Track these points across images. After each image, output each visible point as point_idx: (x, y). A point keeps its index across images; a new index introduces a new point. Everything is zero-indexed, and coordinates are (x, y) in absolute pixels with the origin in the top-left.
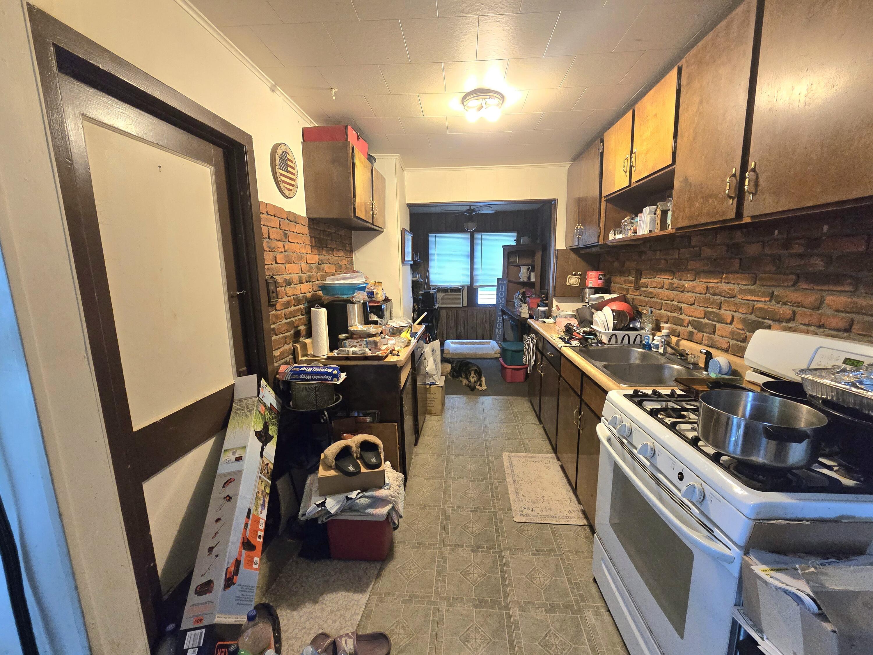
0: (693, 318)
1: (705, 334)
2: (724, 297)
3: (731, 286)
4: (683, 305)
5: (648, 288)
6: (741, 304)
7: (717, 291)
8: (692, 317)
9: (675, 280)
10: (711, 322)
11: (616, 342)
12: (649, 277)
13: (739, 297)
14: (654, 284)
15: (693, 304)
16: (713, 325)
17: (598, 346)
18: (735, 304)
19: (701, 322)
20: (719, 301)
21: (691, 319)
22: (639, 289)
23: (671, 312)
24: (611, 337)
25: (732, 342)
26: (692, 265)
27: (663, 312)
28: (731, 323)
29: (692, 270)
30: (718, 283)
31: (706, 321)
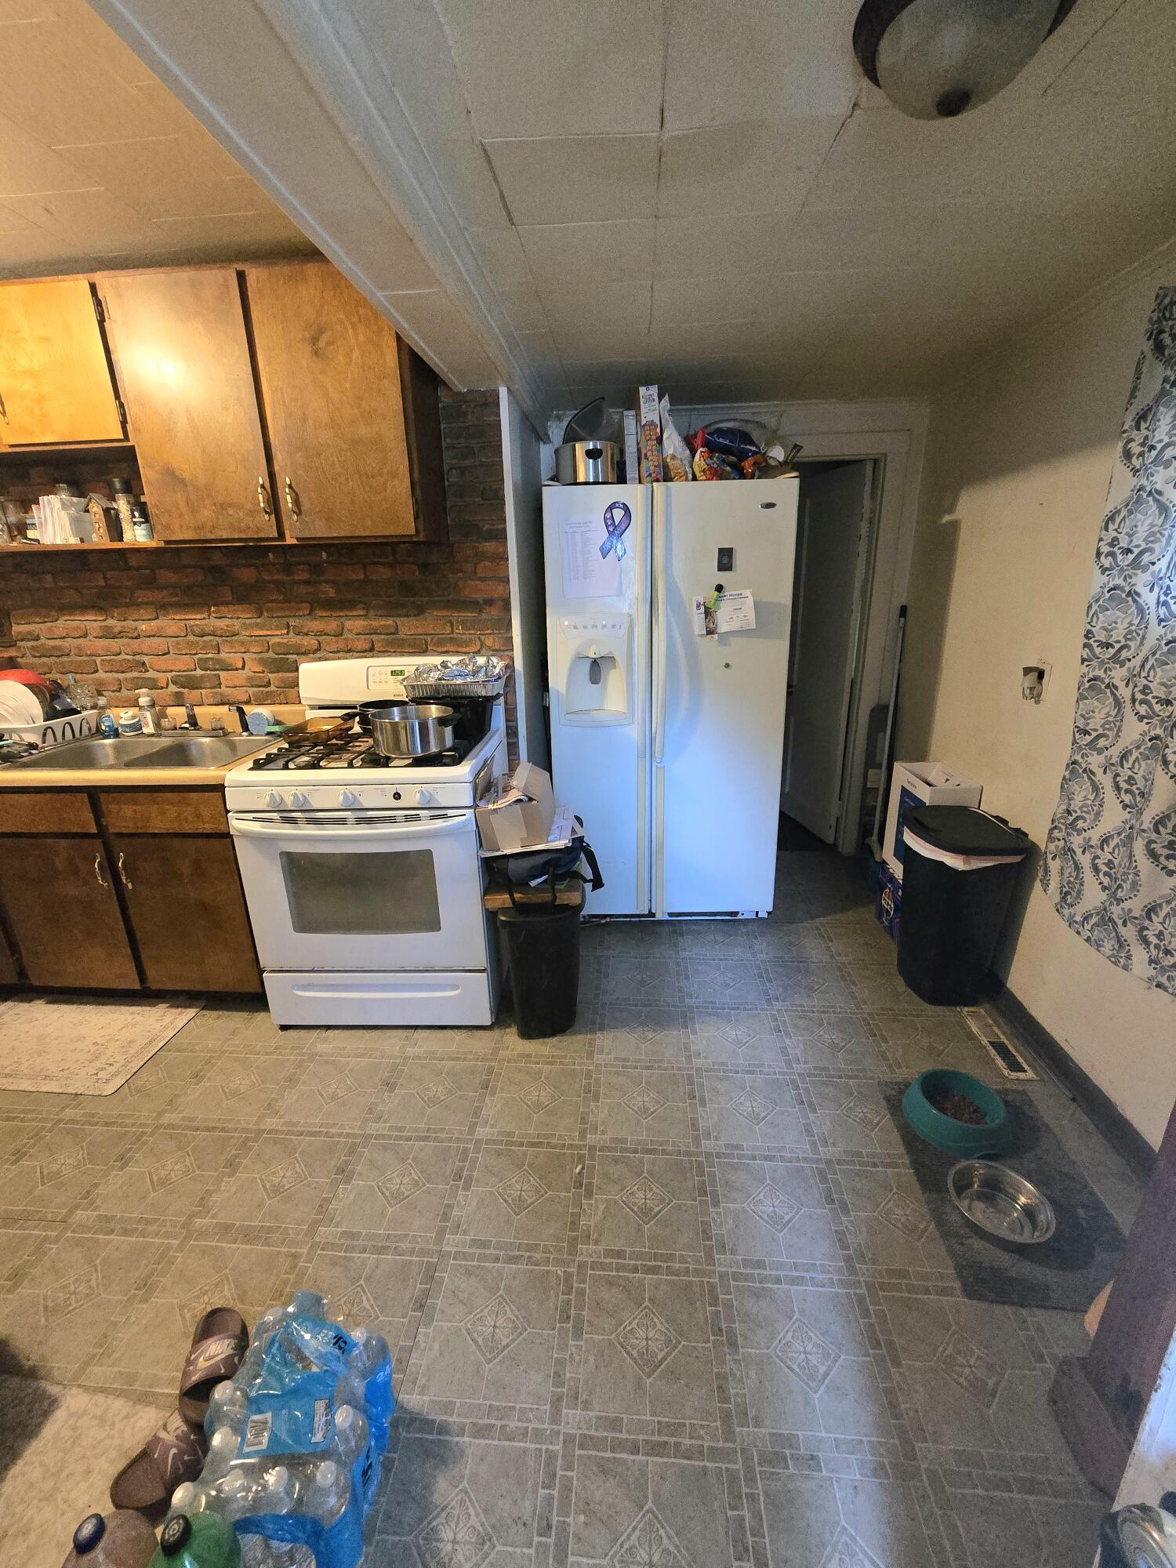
0: (174, 673)
1: (203, 691)
2: (221, 636)
3: (227, 622)
4: (145, 659)
5: (43, 641)
6: (251, 642)
7: (208, 630)
8: (171, 671)
9: (111, 622)
10: (209, 672)
11: (55, 740)
12: (37, 620)
13: (244, 633)
14: (61, 632)
15: (168, 653)
16: (215, 675)
17: (31, 754)
18: (242, 643)
19: (194, 676)
20: (214, 643)
21: (170, 675)
22: (15, 645)
23: (123, 672)
24: (44, 735)
25: (251, 691)
26: (141, 596)
27: (101, 675)
28: (243, 668)
29: (147, 603)
30: (204, 619)
31: (199, 672)
